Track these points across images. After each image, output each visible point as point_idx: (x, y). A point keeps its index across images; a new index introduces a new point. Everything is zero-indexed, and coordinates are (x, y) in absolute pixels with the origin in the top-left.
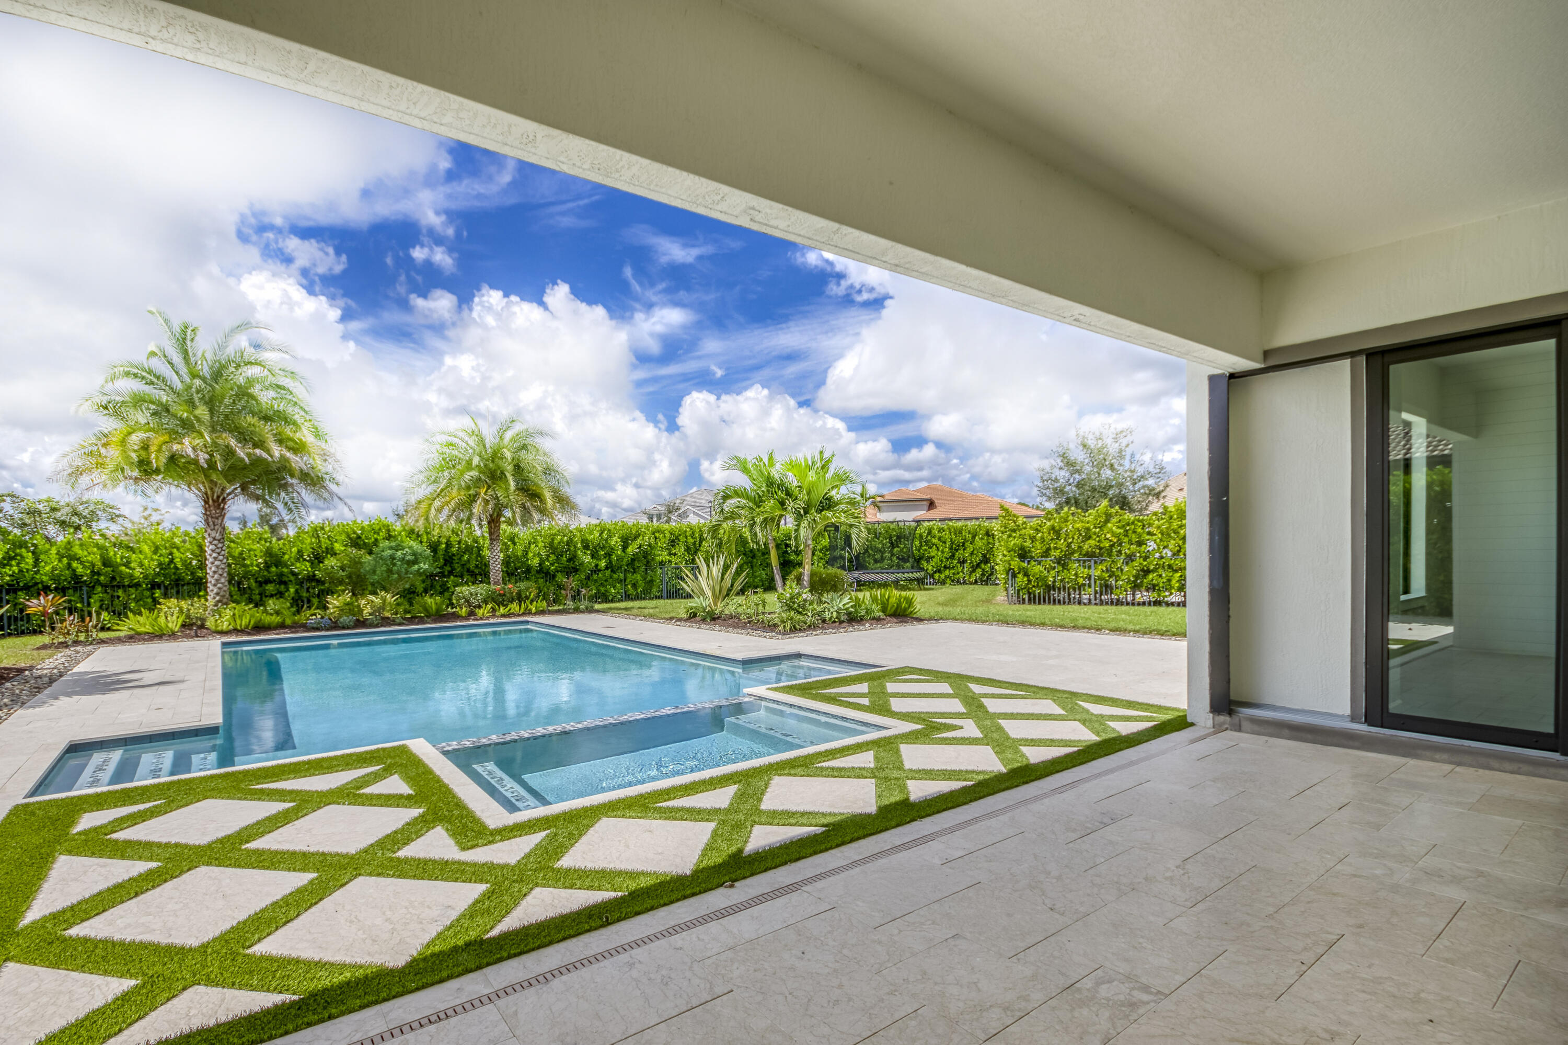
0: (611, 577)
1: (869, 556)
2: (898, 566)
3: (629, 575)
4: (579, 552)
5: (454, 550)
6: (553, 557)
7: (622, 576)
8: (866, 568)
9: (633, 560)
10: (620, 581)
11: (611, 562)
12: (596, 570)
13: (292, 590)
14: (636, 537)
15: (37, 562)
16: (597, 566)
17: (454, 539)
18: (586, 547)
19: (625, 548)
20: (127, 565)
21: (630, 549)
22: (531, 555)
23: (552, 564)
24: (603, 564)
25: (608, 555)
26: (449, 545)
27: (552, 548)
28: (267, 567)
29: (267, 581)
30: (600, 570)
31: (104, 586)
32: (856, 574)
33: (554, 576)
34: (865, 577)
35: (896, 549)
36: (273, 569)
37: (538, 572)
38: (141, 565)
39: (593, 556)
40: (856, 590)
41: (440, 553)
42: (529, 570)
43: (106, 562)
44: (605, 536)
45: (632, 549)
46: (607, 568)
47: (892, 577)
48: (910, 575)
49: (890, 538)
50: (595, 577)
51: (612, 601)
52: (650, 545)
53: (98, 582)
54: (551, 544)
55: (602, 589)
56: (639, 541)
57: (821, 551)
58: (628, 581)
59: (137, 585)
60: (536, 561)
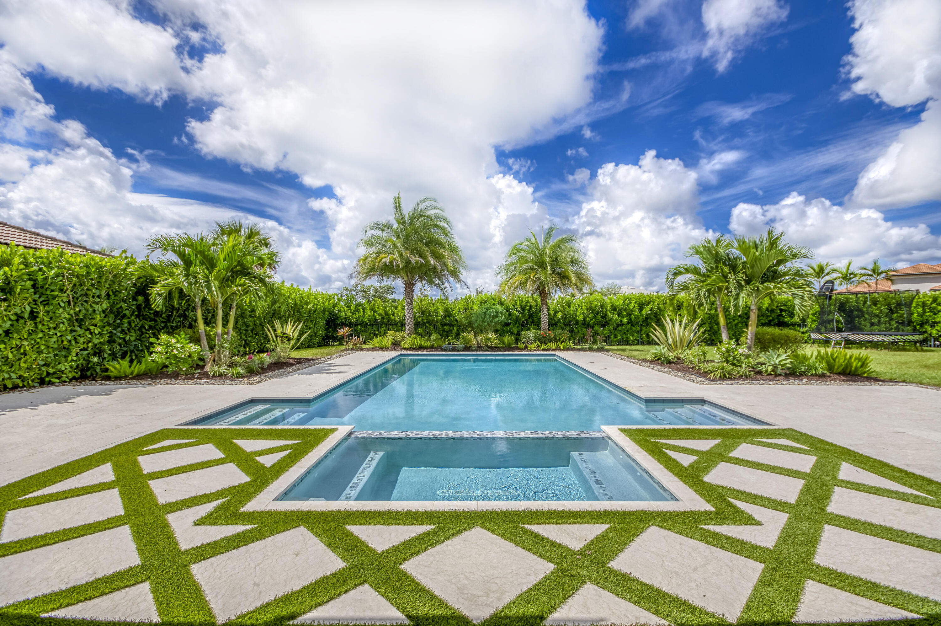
0: (631, 329)
1: (865, 320)
2: (897, 329)
3: (644, 328)
4: (608, 313)
5: (533, 310)
6: (592, 315)
7: (638, 328)
8: (862, 330)
9: (647, 318)
10: (638, 332)
11: (631, 319)
12: (621, 324)
13: (455, 329)
14: (649, 303)
15: (364, 312)
16: (621, 321)
17: (533, 303)
18: (615, 309)
19: (641, 310)
20: (393, 315)
21: (644, 311)
22: (578, 313)
23: (591, 320)
24: (625, 320)
25: (629, 315)
26: (531, 307)
27: (591, 309)
28: (445, 317)
29: (445, 325)
30: (623, 325)
31: (386, 324)
32: (845, 334)
33: (593, 327)
34: (853, 337)
35: (895, 315)
36: (447, 318)
37: (583, 324)
38: (398, 315)
39: (619, 315)
40: (845, 348)
41: (526, 312)
42: (577, 323)
43: (386, 314)
44: (627, 302)
45: (646, 311)
46: (628, 323)
47: (887, 339)
48: (910, 337)
49: (889, 305)
50: (620, 328)
51: (631, 345)
52: (659, 308)
53: (383, 322)
54: (591, 307)
55: (624, 336)
56: (650, 306)
57: (814, 315)
58: (643, 332)
59: (396, 324)
60: (581, 318)
